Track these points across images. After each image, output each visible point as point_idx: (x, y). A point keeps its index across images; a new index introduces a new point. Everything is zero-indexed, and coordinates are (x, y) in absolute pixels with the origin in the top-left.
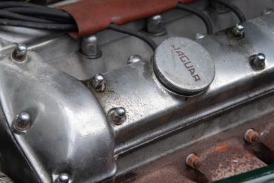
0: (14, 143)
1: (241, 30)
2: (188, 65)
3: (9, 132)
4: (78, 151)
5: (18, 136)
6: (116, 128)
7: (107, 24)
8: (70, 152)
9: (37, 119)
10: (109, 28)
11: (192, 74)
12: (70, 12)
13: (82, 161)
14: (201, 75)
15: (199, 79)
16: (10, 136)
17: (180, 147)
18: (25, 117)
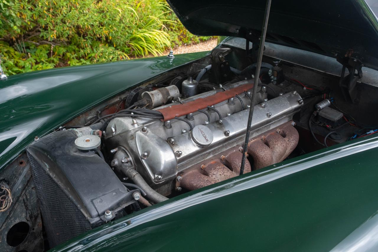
0: (141, 162)
1: (222, 122)
2: (204, 135)
3: (140, 158)
4: (165, 167)
5: (143, 160)
6: (178, 158)
7: (174, 117)
8: (162, 167)
9: (150, 155)
10: (175, 118)
11: (205, 139)
12: (162, 112)
13: (166, 171)
14: (209, 139)
15: (208, 141)
16: (140, 160)
17: (199, 162)
18: (146, 154)
